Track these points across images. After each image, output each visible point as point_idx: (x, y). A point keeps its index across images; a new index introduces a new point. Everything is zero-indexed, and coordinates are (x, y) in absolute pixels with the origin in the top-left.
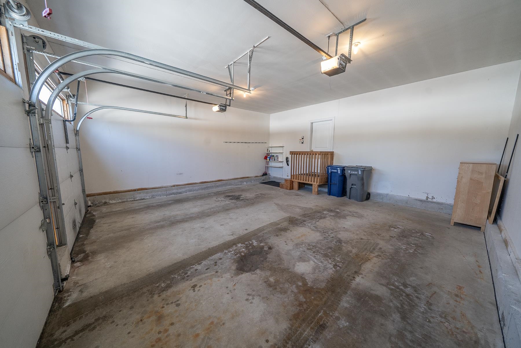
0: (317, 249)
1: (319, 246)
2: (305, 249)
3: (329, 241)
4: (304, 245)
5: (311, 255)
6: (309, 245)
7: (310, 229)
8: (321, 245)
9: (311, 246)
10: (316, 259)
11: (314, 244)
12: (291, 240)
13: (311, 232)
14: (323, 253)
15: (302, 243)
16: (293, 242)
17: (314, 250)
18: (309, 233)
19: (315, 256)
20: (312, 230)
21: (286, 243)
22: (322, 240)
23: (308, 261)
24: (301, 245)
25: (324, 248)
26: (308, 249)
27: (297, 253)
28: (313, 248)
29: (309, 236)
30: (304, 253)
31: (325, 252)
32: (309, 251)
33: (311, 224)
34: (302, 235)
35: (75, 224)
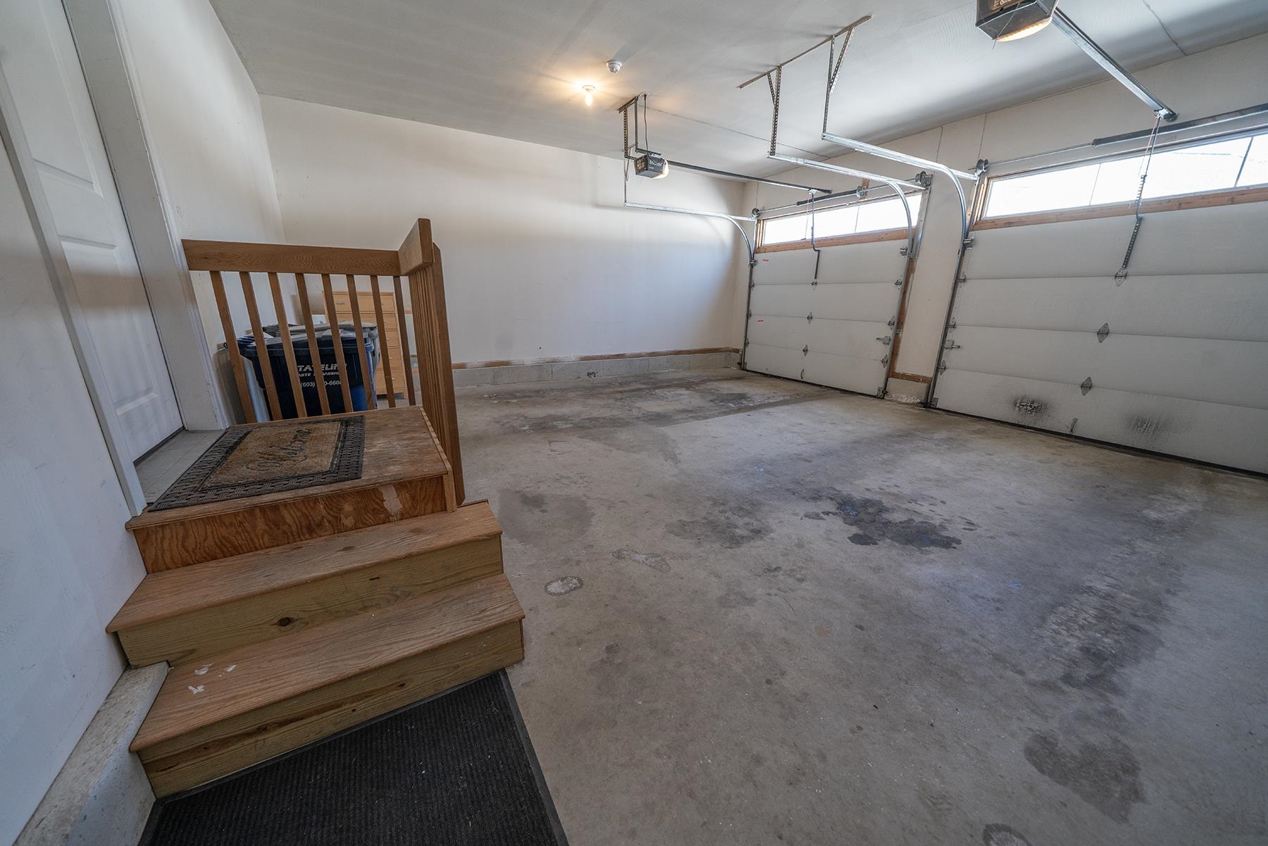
35: (1036, 407)
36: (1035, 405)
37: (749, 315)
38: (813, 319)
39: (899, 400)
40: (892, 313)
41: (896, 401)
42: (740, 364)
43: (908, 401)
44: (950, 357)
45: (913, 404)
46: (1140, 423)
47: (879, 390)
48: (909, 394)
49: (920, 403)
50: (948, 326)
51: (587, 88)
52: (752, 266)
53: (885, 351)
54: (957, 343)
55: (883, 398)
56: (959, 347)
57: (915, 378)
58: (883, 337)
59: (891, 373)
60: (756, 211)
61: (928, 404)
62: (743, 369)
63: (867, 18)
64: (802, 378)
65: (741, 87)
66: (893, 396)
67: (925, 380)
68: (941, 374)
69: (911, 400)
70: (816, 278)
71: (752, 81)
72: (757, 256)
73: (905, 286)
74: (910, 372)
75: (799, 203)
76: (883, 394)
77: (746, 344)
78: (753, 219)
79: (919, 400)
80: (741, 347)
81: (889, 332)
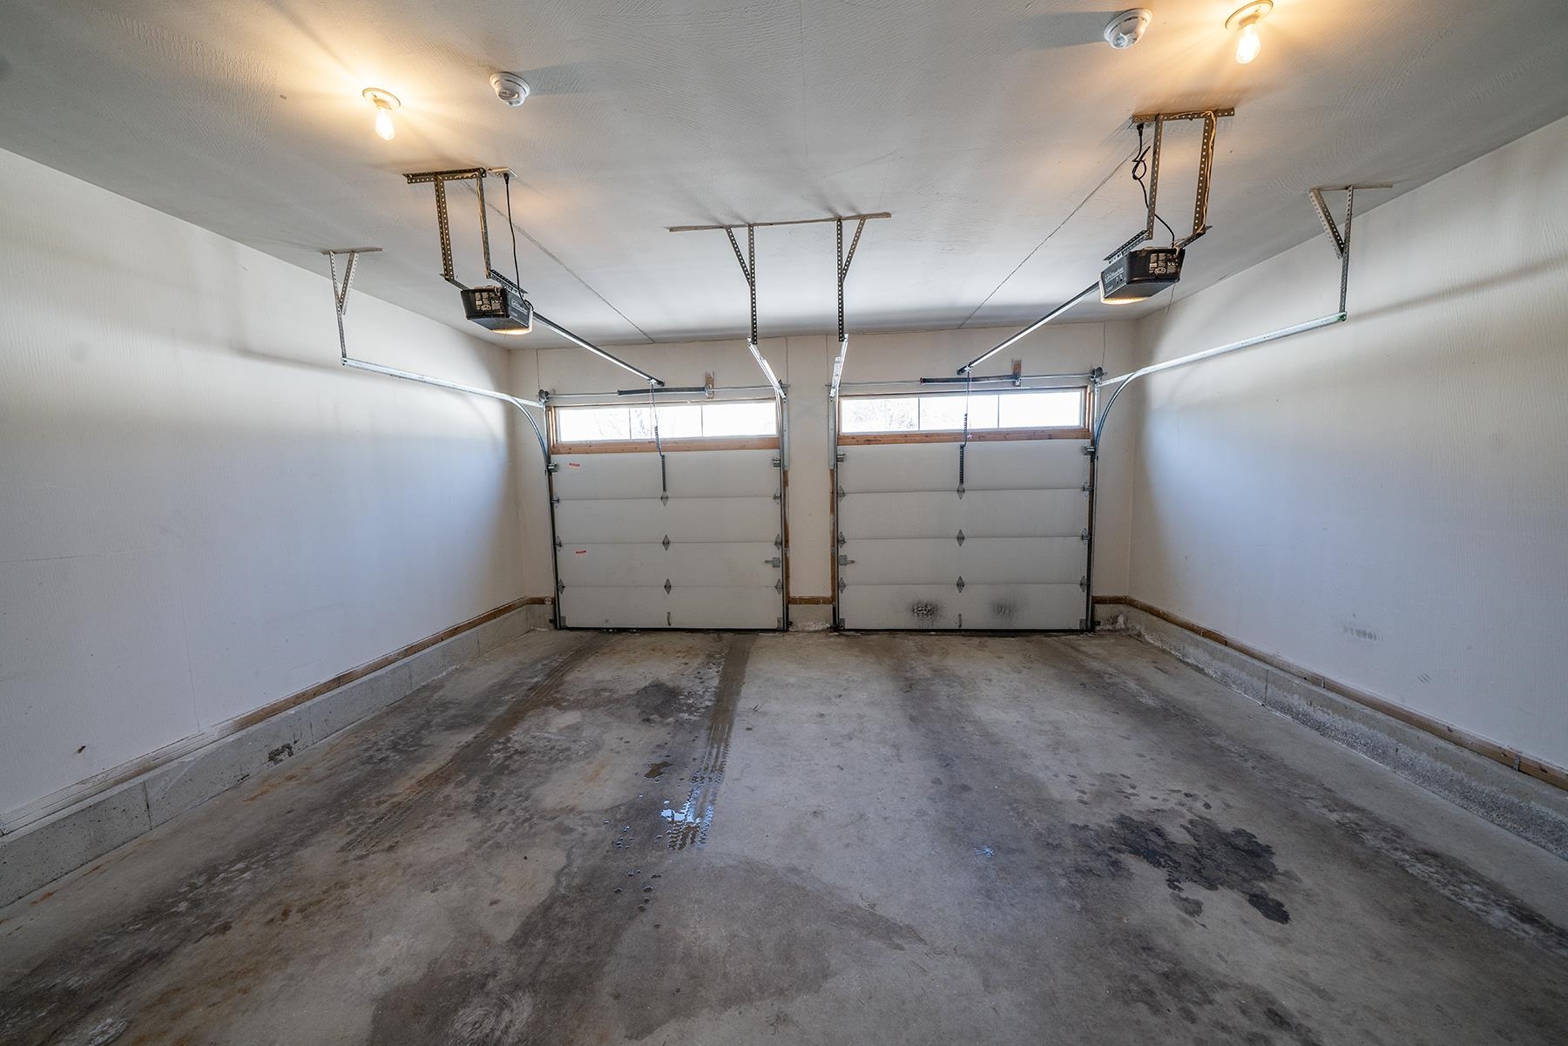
0: (547, 758)
1: (542, 766)
2: (575, 747)
3: (514, 792)
4: (581, 753)
5: (558, 740)
6: (569, 759)
7: (583, 812)
8: (538, 771)
9: (562, 758)
10: (546, 738)
11: (558, 764)
12: (618, 752)
13: (575, 798)
14: (533, 755)
15: (588, 755)
16: (611, 750)
17: (554, 752)
18: (582, 794)
19: (549, 741)
20: (572, 810)
21: (623, 741)
22: (534, 786)
23: (560, 730)
24: (588, 749)
25: (530, 766)
26: (568, 749)
27: (589, 732)
28: (557, 754)
29: (575, 784)
30: (573, 739)
31: (526, 758)
32: (564, 747)
33: (587, 839)
34: (597, 775)
35: (929, 610)
36: (929, 608)
37: (556, 544)
38: (671, 544)
39: (806, 629)
40: (775, 531)
41: (803, 631)
42: (553, 621)
43: (817, 629)
44: (846, 573)
45: (823, 630)
46: (1001, 608)
47: (779, 621)
48: (816, 619)
49: (831, 628)
50: (837, 541)
51: (380, 95)
52: (549, 472)
53: (777, 574)
54: (849, 559)
55: (787, 630)
56: (853, 562)
57: (814, 601)
58: (771, 559)
59: (788, 601)
60: (543, 394)
61: (837, 627)
62: (561, 628)
63: (887, 215)
64: (669, 624)
65: (672, 230)
66: (799, 626)
67: (825, 601)
68: (842, 592)
69: (820, 627)
70: (664, 490)
71: (696, 228)
72: (555, 459)
73: (782, 498)
74: (806, 594)
75: (621, 393)
76: (786, 626)
77: (559, 587)
78: (539, 405)
79: (828, 625)
80: (548, 592)
81: (776, 553)
